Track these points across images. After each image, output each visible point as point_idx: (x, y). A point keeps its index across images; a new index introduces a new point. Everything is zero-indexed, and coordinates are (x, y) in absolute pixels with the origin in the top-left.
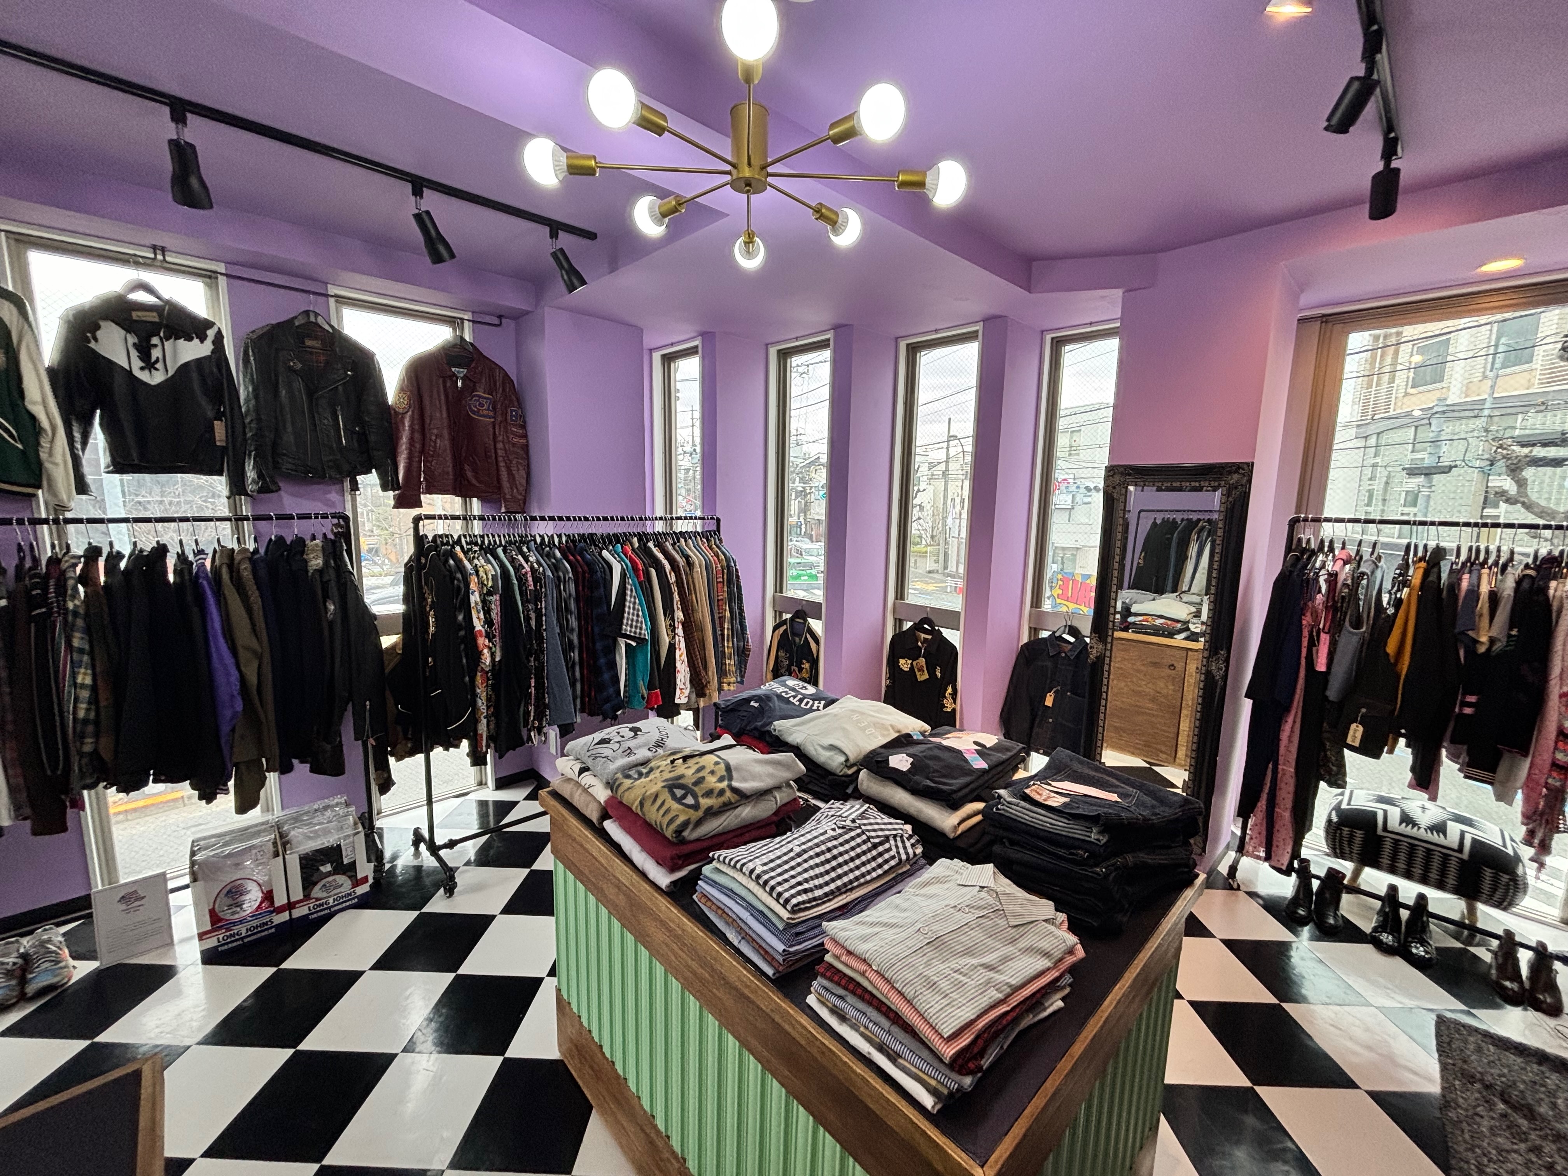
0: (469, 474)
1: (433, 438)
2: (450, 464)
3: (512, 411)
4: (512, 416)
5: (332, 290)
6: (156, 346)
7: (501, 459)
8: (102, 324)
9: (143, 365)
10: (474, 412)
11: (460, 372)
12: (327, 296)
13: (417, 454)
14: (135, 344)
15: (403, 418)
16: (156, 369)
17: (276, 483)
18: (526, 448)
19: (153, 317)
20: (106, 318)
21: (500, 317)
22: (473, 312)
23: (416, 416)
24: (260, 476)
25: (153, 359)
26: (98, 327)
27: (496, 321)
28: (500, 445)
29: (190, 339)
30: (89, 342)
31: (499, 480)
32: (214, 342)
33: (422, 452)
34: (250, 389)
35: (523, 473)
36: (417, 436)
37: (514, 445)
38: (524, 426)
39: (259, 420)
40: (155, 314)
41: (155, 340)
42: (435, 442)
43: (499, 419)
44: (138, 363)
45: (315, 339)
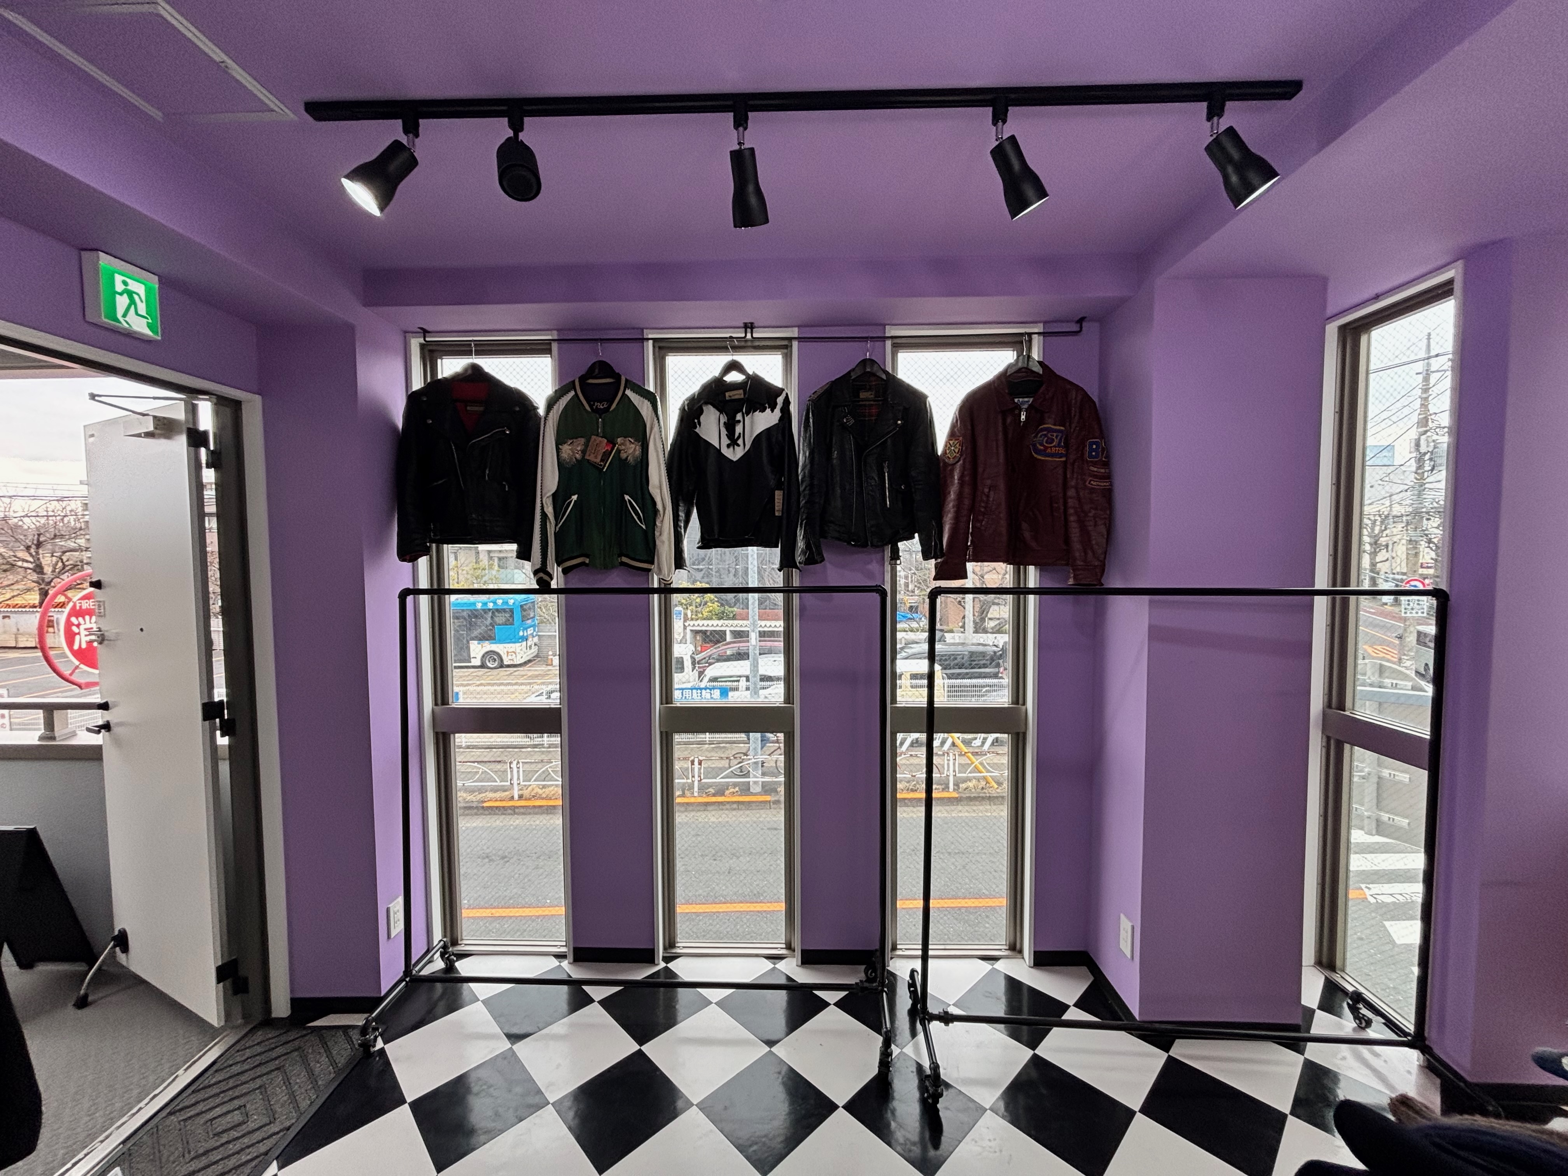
0: (1027, 535)
1: (986, 490)
2: (1003, 523)
3: (1091, 444)
4: (1092, 450)
5: (891, 331)
6: (739, 421)
7: (1071, 511)
8: (704, 408)
9: (729, 442)
10: (1038, 452)
11: (1025, 402)
12: (884, 339)
13: (965, 512)
14: (725, 423)
15: (952, 471)
16: (738, 445)
17: (820, 554)
18: (1108, 494)
19: (738, 394)
20: (706, 403)
21: (1081, 321)
22: (1045, 323)
23: (968, 466)
24: (808, 546)
25: (737, 435)
26: (701, 412)
27: (1075, 328)
28: (1071, 493)
29: (763, 410)
30: (696, 427)
31: (1067, 540)
32: (782, 410)
33: (972, 509)
34: (807, 454)
35: (1103, 529)
36: (967, 490)
37: (1092, 491)
38: (1107, 464)
39: (811, 486)
40: (741, 391)
41: (739, 417)
42: (988, 496)
43: (1072, 457)
44: (725, 441)
45: (870, 389)
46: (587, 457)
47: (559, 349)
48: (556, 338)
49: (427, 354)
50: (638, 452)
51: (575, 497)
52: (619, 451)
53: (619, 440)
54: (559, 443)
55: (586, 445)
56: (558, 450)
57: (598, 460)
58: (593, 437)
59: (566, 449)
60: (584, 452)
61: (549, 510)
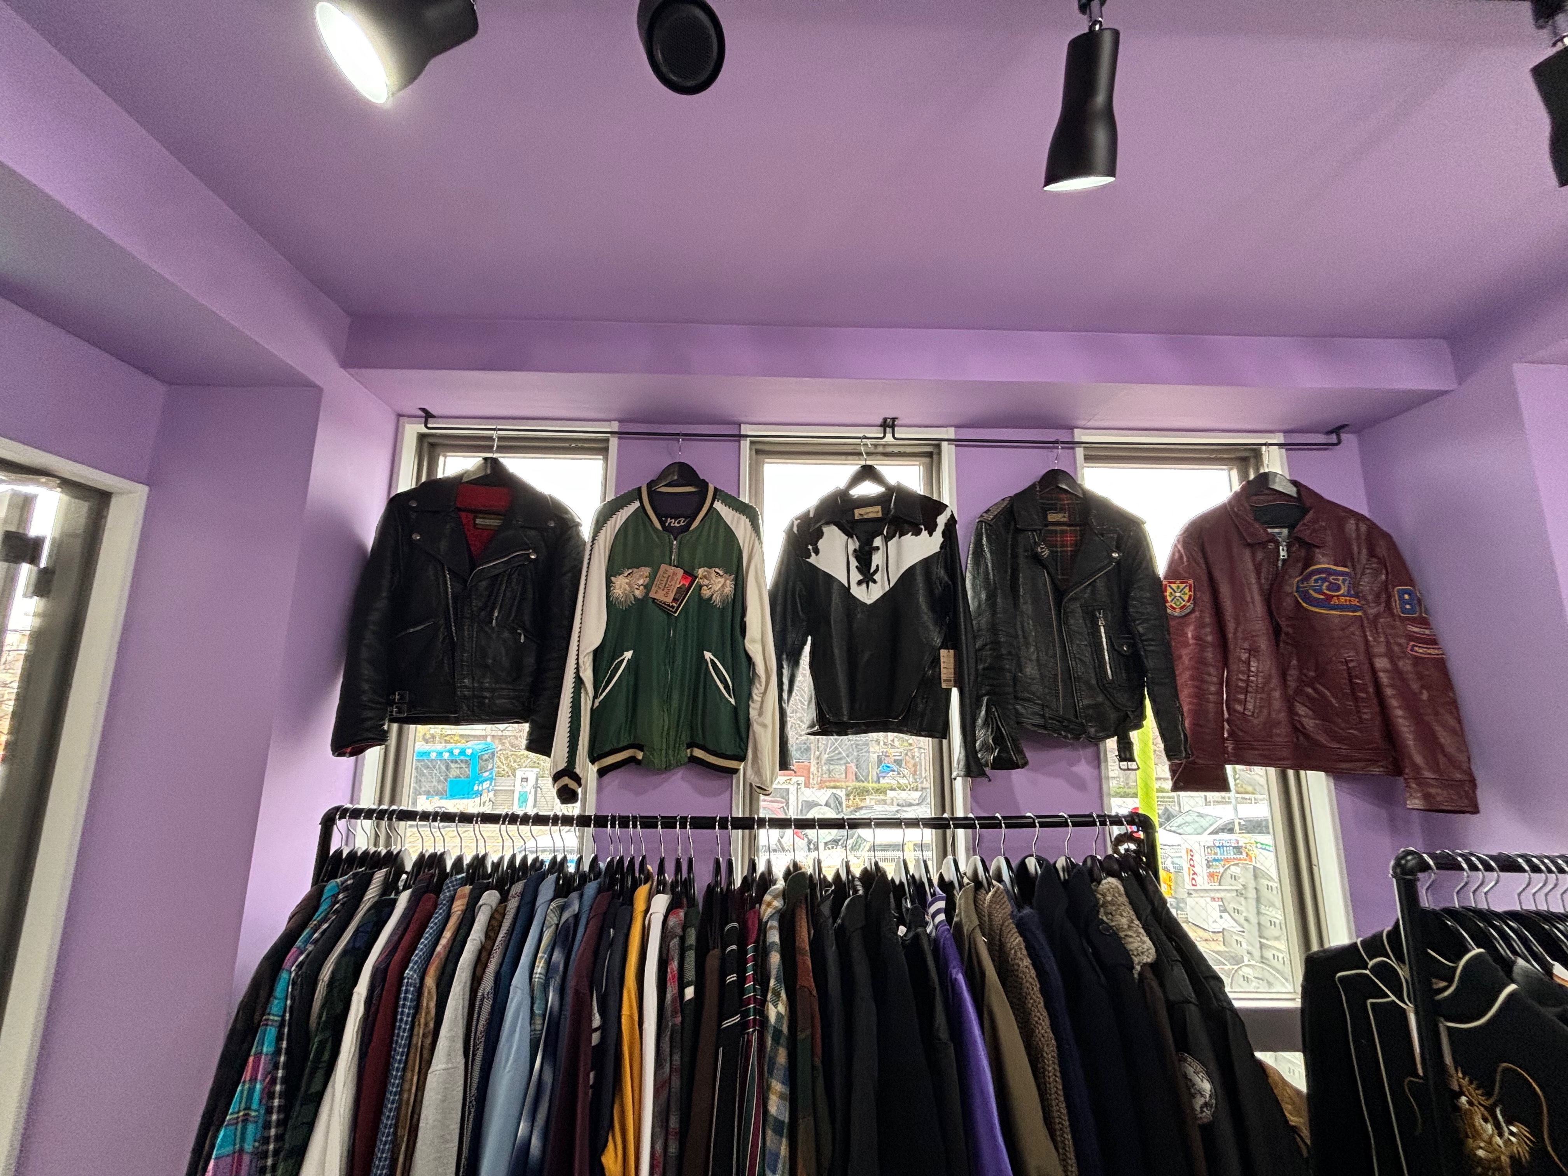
1: (1244, 656)
3: (1402, 593)
4: (1404, 602)
5: (1080, 436)
6: (878, 548)
7: (1389, 691)
8: (825, 529)
9: (861, 577)
10: (1316, 602)
11: (1281, 533)
12: (1072, 445)
14: (855, 550)
15: (1182, 626)
16: (875, 582)
19: (875, 512)
20: (828, 523)
21: (1337, 430)
23: (1208, 620)
25: (873, 568)
26: (820, 534)
27: (1327, 439)
28: (1382, 663)
29: (917, 533)
30: (809, 556)
31: (1391, 736)
32: (944, 533)
33: (1224, 683)
34: (983, 596)
36: (1209, 654)
37: (1413, 660)
38: (1424, 621)
40: (879, 509)
41: (878, 542)
42: (1248, 663)
43: (1374, 611)
44: (856, 576)
45: (1062, 510)
46: (652, 595)
47: (619, 446)
48: (616, 430)
49: (425, 445)
50: (729, 589)
51: (628, 655)
52: (700, 587)
53: (701, 572)
54: (611, 573)
55: (653, 577)
56: (609, 584)
57: (669, 600)
58: (664, 567)
59: (621, 583)
60: (647, 587)
61: (587, 676)
